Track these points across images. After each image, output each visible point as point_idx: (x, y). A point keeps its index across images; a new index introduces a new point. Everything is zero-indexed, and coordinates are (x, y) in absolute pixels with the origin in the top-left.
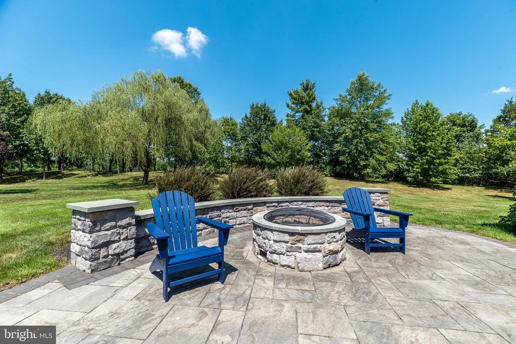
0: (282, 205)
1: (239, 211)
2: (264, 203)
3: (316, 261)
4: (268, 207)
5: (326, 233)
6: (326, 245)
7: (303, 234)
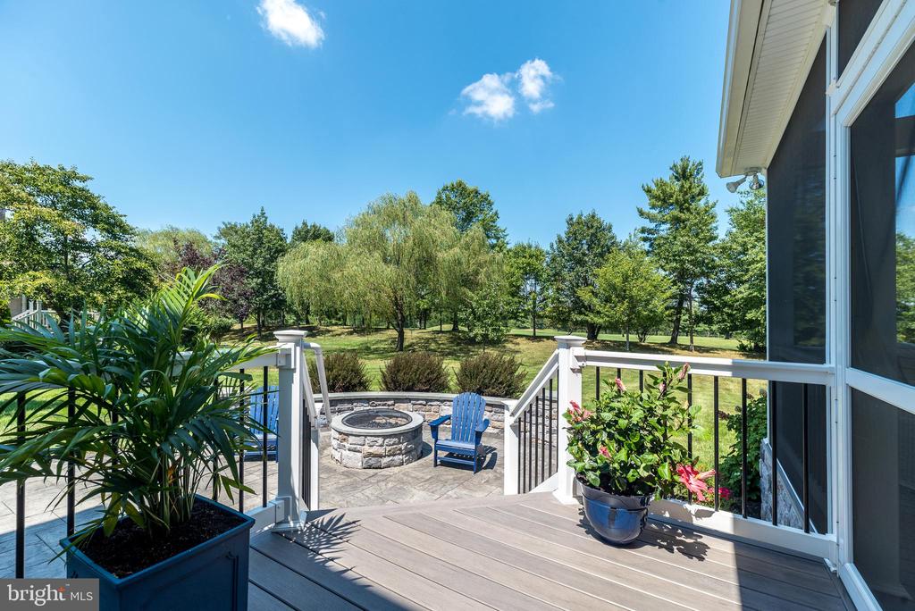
0: (431, 403)
1: (376, 406)
2: (408, 400)
3: (355, 460)
4: (414, 404)
5: (366, 436)
6: (367, 449)
7: (345, 434)
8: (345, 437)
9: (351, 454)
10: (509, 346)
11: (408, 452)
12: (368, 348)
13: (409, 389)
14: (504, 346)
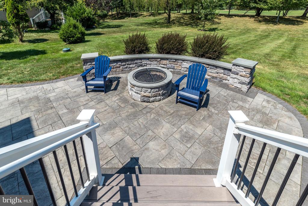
0: (178, 61)
1: (152, 61)
2: (167, 59)
3: (138, 97)
4: (170, 61)
5: (142, 88)
6: (143, 93)
7: (133, 85)
8: (133, 86)
9: (136, 94)
10: (216, 20)
11: (163, 95)
12: (156, 22)
13: (168, 53)
14: (213, 21)
